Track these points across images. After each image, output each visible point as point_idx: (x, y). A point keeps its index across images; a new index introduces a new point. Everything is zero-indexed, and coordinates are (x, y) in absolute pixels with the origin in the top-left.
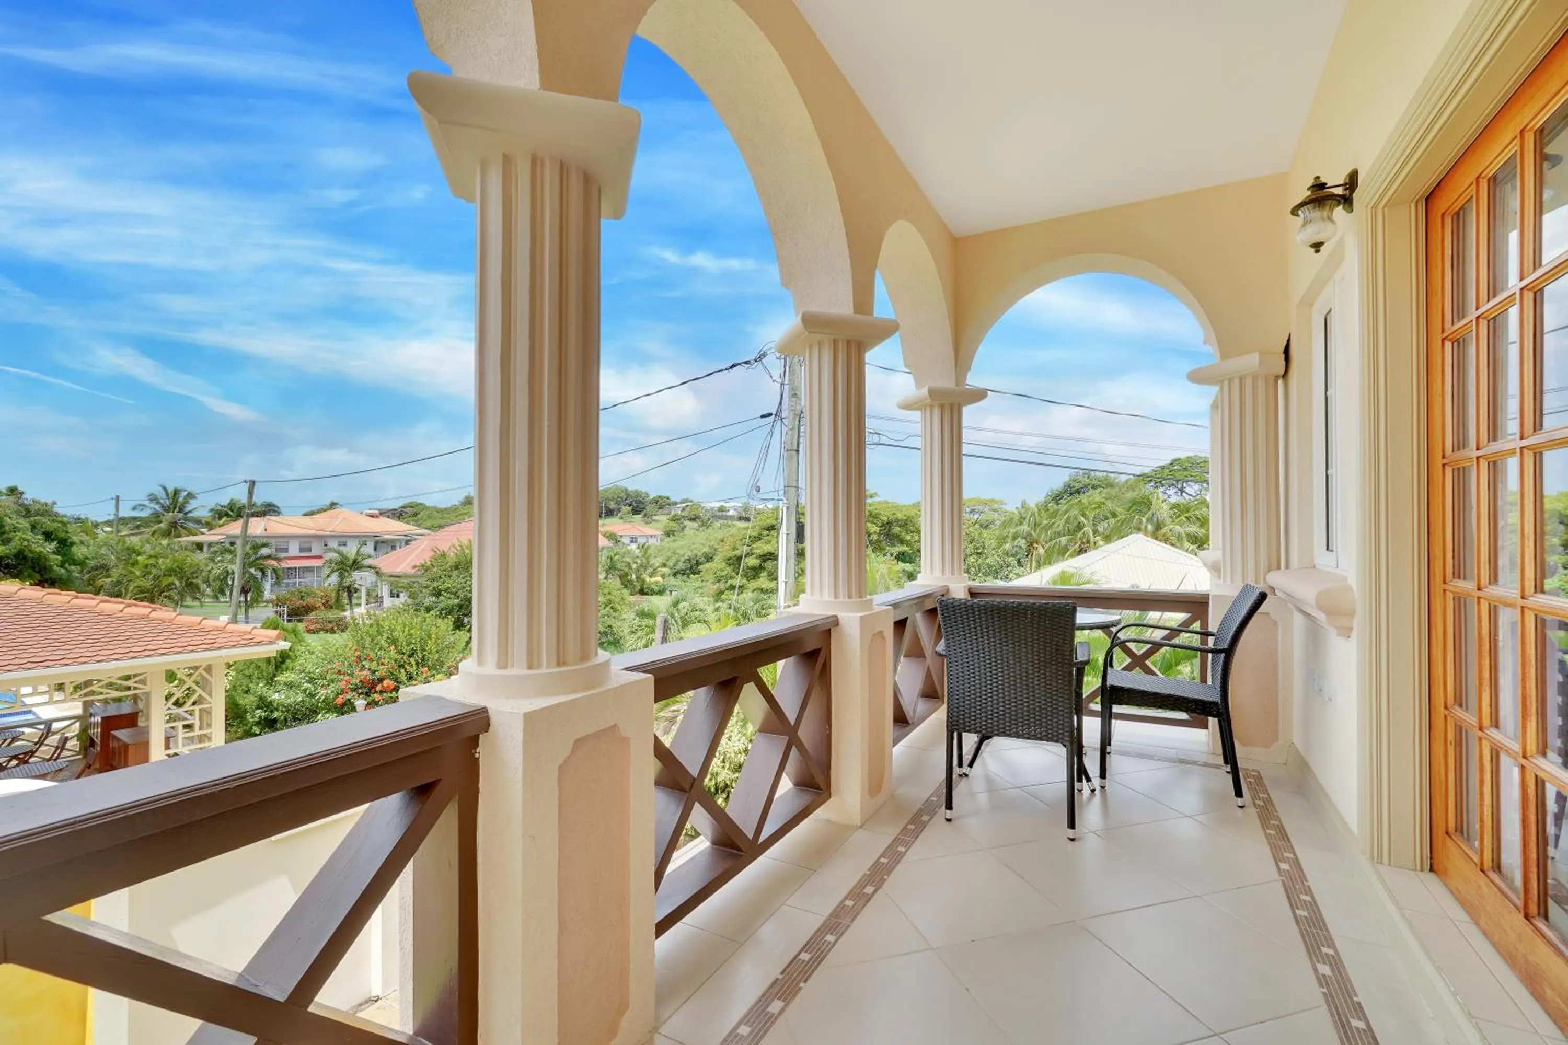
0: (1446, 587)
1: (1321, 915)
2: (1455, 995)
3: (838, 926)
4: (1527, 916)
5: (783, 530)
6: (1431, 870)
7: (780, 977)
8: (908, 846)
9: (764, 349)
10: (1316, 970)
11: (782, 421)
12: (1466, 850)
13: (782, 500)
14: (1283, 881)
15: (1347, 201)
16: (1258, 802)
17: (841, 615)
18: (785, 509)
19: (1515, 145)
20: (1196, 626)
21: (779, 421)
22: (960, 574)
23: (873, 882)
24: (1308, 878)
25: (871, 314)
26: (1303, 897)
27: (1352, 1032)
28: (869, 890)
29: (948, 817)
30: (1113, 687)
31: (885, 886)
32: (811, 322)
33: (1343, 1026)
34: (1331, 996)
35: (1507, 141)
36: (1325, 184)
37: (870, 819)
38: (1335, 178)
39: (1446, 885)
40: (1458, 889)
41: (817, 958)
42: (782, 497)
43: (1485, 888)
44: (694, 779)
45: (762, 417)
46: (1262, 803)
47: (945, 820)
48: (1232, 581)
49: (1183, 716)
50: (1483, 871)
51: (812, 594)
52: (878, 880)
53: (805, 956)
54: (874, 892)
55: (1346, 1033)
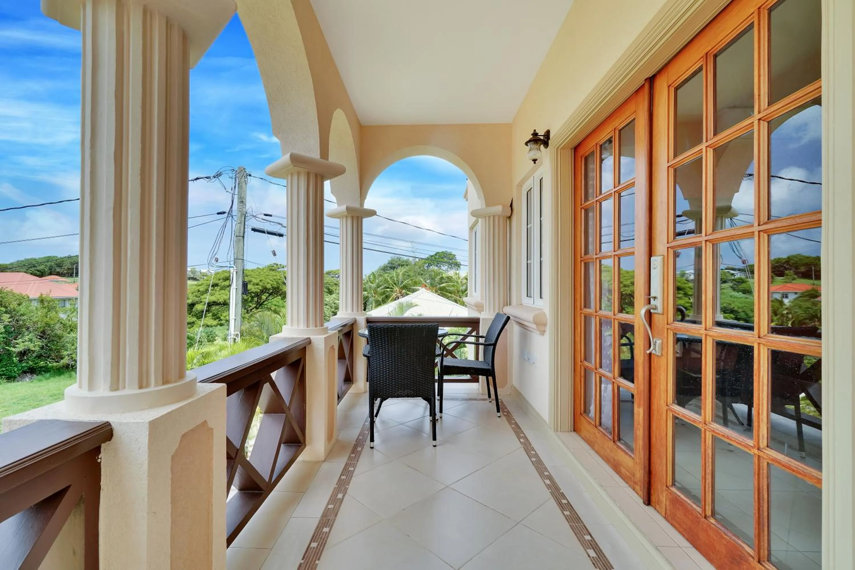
0: (582, 311)
1: (540, 459)
2: (595, 479)
3: (328, 521)
4: (614, 442)
5: (234, 286)
6: (574, 430)
7: (303, 561)
8: (354, 466)
9: (220, 171)
10: (545, 483)
11: (232, 217)
12: (587, 418)
13: (233, 267)
14: (523, 447)
15: (546, 144)
16: (505, 413)
17: (312, 337)
18: (235, 273)
19: (612, 133)
20: (474, 334)
21: (231, 218)
22: (361, 311)
23: (341, 490)
24: (532, 444)
25: (327, 159)
26: (532, 452)
27: (563, 505)
28: (340, 496)
29: (372, 446)
30: (445, 366)
31: (348, 492)
32: (296, 159)
33: (561, 505)
34: (553, 492)
35: (609, 131)
36: (538, 134)
37: (330, 455)
38: (541, 132)
39: (580, 436)
40: (585, 436)
41: (322, 543)
42: (233, 266)
43: (596, 433)
44: (238, 450)
45: (218, 214)
46: (506, 414)
47: (370, 448)
48: (489, 312)
49: (468, 377)
50: (596, 427)
51: (292, 325)
52: (343, 489)
53: (314, 545)
54: (344, 496)
55: (562, 507)
